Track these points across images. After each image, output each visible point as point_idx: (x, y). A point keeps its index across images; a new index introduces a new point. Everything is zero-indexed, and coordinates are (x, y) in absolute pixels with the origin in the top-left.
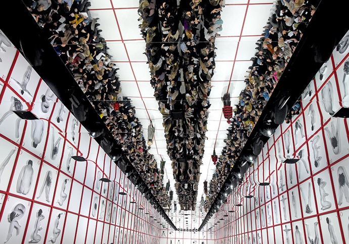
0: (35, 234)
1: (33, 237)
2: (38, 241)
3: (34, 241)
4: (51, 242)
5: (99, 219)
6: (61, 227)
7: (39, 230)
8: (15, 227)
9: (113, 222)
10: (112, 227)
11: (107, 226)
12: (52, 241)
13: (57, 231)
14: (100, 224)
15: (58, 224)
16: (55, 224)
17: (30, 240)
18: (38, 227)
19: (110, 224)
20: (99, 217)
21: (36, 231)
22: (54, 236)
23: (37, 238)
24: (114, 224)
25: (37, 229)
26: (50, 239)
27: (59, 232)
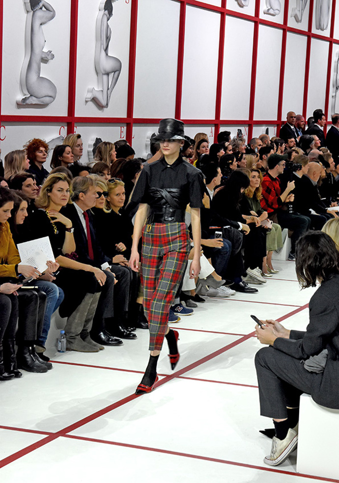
0: (33, 77)
1: (26, 84)
2: (47, 99)
3: (33, 101)
4: (91, 104)
5: (262, 16)
7: (44, 60)
9: (320, 27)
10: (320, 48)
11: (297, 43)
12: (95, 100)
13: (108, 65)
14: (269, 37)
15: (108, 38)
16: (98, 38)
17: (20, 97)
18: (37, 50)
19: (309, 35)
20: (263, 7)
21: (34, 66)
22: (100, 81)
23: (44, 90)
24: (327, 34)
25: (37, 58)
26: (90, 96)
27: (117, 70)
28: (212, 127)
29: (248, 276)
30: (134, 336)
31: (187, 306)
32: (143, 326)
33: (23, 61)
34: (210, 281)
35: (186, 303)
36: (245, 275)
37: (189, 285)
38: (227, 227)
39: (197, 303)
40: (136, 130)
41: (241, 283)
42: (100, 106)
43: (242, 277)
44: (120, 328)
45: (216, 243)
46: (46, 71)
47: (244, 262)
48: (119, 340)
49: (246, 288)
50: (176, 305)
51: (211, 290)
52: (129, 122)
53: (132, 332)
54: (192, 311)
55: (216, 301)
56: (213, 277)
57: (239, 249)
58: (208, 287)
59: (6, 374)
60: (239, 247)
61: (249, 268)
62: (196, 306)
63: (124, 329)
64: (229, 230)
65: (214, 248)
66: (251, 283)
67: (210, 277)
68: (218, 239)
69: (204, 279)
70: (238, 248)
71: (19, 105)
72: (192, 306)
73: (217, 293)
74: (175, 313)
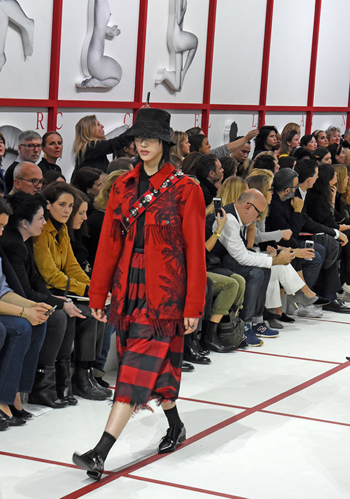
0: (96, 56)
1: (87, 65)
2: (110, 82)
3: (95, 83)
4: (162, 88)
6: (196, 24)
7: (109, 37)
8: (12, 24)
12: (166, 83)
13: (182, 41)
15: (183, 11)
16: (171, 10)
17: (80, 79)
18: (101, 25)
21: (97, 43)
22: (172, 61)
23: (106, 71)
25: (101, 34)
26: (160, 78)
27: (193, 48)
28: (303, 115)
29: (344, 292)
30: (209, 360)
31: (271, 327)
32: (218, 349)
33: (85, 37)
34: (299, 298)
35: (270, 323)
36: (341, 292)
37: (274, 301)
38: (321, 234)
39: (283, 324)
40: (213, 117)
41: (336, 301)
42: (172, 90)
43: (337, 294)
44: (192, 350)
45: (307, 254)
46: (110, 49)
47: (339, 275)
48: (189, 365)
49: (342, 307)
50: (259, 325)
51: (300, 309)
52: (205, 109)
53: (206, 356)
54: (277, 333)
55: (307, 321)
56: (303, 293)
57: (335, 260)
58: (297, 304)
59: (59, 401)
60: (334, 257)
61: (345, 283)
62: (282, 327)
63: (196, 352)
64: (323, 237)
65: (304, 259)
66: (348, 301)
67: (299, 292)
68: (309, 249)
69: (292, 295)
70: (333, 259)
71: (79, 89)
72: (278, 326)
73: (307, 312)
74: (257, 335)
